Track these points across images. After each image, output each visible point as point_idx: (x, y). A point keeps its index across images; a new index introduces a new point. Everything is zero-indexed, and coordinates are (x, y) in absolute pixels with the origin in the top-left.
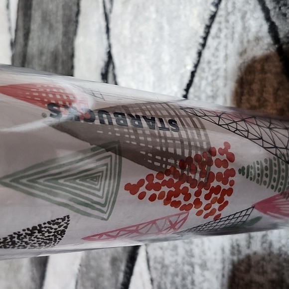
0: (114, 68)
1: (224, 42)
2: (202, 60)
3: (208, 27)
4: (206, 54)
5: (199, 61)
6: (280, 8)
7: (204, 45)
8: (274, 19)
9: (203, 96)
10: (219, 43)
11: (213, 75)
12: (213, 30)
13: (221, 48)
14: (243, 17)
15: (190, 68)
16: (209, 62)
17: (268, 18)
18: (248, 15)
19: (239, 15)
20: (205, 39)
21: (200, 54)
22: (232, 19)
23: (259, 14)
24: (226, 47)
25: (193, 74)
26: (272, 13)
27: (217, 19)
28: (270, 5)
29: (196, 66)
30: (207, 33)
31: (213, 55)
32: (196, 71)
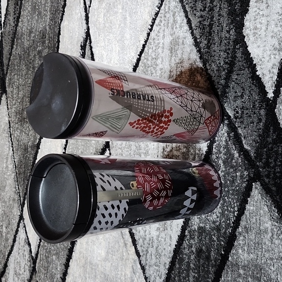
0: (91, 42)
1: (163, 28)
2: (150, 38)
3: (154, 20)
4: (152, 34)
5: (148, 39)
6: (193, 11)
7: (151, 30)
8: (190, 17)
9: (150, 58)
10: (160, 28)
11: (156, 46)
12: (157, 22)
13: (161, 31)
14: (174, 15)
15: (143, 42)
16: (154, 39)
17: (187, 16)
18: (177, 14)
19: (172, 13)
20: (152, 26)
21: (149, 35)
22: (168, 15)
23: (183, 14)
24: (164, 31)
25: (144, 46)
26: (189, 13)
27: (159, 15)
28: (188, 9)
29: (146, 42)
30: (153, 23)
31: (157, 35)
32: (146, 44)
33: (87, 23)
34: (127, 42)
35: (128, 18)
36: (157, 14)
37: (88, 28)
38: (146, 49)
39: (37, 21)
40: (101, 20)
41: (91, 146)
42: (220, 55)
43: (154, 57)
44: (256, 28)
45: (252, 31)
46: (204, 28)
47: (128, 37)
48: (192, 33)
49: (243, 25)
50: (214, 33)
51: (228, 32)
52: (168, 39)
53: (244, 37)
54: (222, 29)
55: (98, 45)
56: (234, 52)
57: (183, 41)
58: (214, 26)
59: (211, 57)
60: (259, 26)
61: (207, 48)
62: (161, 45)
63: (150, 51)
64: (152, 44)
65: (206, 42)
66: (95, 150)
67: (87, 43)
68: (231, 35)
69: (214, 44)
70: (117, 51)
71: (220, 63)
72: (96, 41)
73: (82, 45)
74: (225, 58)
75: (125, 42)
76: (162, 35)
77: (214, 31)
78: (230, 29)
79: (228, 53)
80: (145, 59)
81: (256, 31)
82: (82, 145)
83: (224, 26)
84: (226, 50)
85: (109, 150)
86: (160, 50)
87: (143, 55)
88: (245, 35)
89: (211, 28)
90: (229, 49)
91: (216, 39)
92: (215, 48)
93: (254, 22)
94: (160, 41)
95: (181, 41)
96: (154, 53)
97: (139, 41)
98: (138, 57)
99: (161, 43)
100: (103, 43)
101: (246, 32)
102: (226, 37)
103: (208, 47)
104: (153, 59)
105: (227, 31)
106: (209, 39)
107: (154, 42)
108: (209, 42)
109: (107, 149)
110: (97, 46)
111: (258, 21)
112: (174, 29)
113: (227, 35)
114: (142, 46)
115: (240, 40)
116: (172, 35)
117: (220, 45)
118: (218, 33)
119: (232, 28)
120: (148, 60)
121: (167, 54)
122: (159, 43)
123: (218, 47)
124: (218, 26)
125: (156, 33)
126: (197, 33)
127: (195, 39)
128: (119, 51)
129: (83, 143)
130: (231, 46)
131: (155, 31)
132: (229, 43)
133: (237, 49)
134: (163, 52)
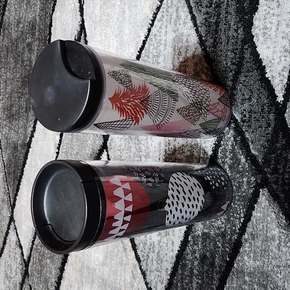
1: (165, 24)
2: (151, 34)
3: (156, 14)
4: (153, 30)
5: (148, 34)
6: (198, 7)
7: (152, 25)
8: (194, 13)
9: (151, 56)
10: (162, 24)
11: (157, 43)
12: (158, 16)
13: (163, 27)
14: (177, 10)
15: (143, 38)
16: (155, 35)
17: (191, 12)
18: (180, 9)
19: (175, 9)
20: (153, 21)
21: (149, 30)
22: (170, 10)
23: (186, 9)
24: (166, 27)
25: (144, 42)
26: (193, 9)
27: (161, 9)
28: (192, 5)
29: (147, 37)
30: (155, 18)
31: (158, 31)
32: (146, 40)
33: (82, 15)
34: (126, 38)
35: (127, 11)
36: (158, 8)
37: (83, 21)
38: (146, 46)
39: (26, 10)
40: (97, 12)
41: (87, 146)
42: (226, 55)
43: (155, 54)
44: (266, 28)
45: (262, 31)
46: (210, 25)
47: (127, 31)
48: (197, 30)
49: (252, 24)
50: (221, 32)
51: (236, 31)
52: (171, 36)
53: (253, 37)
54: (230, 28)
55: (94, 39)
56: (242, 52)
57: (187, 38)
58: (220, 24)
59: (217, 56)
60: (269, 26)
61: (213, 47)
62: (163, 42)
63: (152, 47)
64: (153, 40)
65: (212, 41)
66: (91, 151)
67: (82, 37)
68: (239, 34)
69: (221, 43)
70: (115, 47)
71: (227, 64)
72: (92, 35)
73: (77, 38)
74: (232, 59)
75: (124, 37)
76: (164, 31)
77: (221, 30)
78: (238, 28)
79: (235, 53)
80: (146, 56)
81: (265, 31)
82: (77, 145)
83: (232, 24)
84: (233, 50)
85: (107, 151)
86: (162, 47)
87: (143, 52)
88: (253, 34)
89: (218, 26)
90: (237, 49)
91: (223, 38)
92: (222, 47)
93: (264, 22)
94: (162, 37)
95: (185, 39)
96: (156, 51)
97: (139, 37)
98: (138, 54)
99: (163, 40)
100: (100, 37)
101: (255, 31)
102: (234, 36)
103: (215, 46)
104: (154, 56)
105: (234, 30)
106: (215, 37)
107: (156, 39)
108: (215, 41)
109: (105, 150)
110: (93, 41)
111: (268, 20)
112: (178, 25)
113: (235, 34)
114: (142, 42)
115: (249, 40)
116: (175, 32)
117: (227, 44)
118: (225, 32)
119: (240, 27)
120: (148, 57)
121: (170, 52)
122: (161, 40)
123: (225, 46)
124: (225, 24)
125: (158, 28)
126: (202, 30)
127: (200, 37)
128: (117, 47)
129: (78, 143)
130: (239, 46)
131: (157, 27)
132: (237, 42)
133: (246, 49)
134: (165, 50)
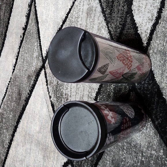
2: (74, 5)
4: (76, 3)
9: (74, 17)
11: (78, 10)
13: (82, 2)
15: (70, 7)
16: (77, 6)
21: (74, 3)
24: (84, 2)
25: (70, 10)
29: (72, 7)
31: (79, 3)
34: (60, 6)
38: (72, 11)
41: (33, 66)
42: (117, 19)
43: (76, 16)
44: (139, 6)
45: (137, 8)
46: (108, 3)
47: (61, 3)
48: (101, 5)
49: (132, 4)
50: (115, 6)
51: (123, 7)
52: (86, 7)
53: (132, 11)
54: (120, 5)
55: (41, 5)
56: (126, 19)
57: (95, 9)
58: (115, 2)
59: (112, 20)
60: (141, 5)
61: (109, 15)
62: (81, 10)
63: (74, 13)
64: (76, 9)
65: (109, 11)
66: (35, 69)
67: (33, 4)
68: (124, 9)
69: (114, 13)
70: (53, 11)
71: (117, 24)
72: (39, 3)
73: (30, 4)
74: (120, 22)
75: (59, 6)
76: (82, 4)
77: (115, 5)
78: (124, 5)
79: (122, 19)
80: (71, 17)
81: (139, 8)
82: (26, 65)
83: (121, 3)
84: (121, 17)
85: (45, 70)
86: (80, 13)
87: (69, 15)
88: (132, 9)
89: (113, 3)
90: (123, 17)
91: (116, 9)
92: (114, 15)
93: (138, 3)
94: (81, 7)
95: (94, 9)
96: (77, 15)
97: (68, 6)
98: (66, 16)
99: (81, 9)
100: (44, 5)
101: (133, 8)
102: (122, 9)
103: (111, 14)
104: (76, 17)
105: (122, 6)
106: (111, 9)
107: (77, 8)
108: (111, 11)
109: (43, 69)
110: (40, 6)
111: (141, 2)
112: (90, 1)
113: (123, 9)
114: (69, 9)
115: (130, 12)
116: (88, 5)
117: (118, 13)
118: (117, 7)
119: (125, 5)
120: (72, 18)
121: (85, 16)
122: (80, 9)
123: (116, 14)
124: (117, 3)
125: (79, 2)
126: (104, 5)
127: (103, 9)
128: (54, 11)
129: (27, 64)
130: (124, 15)
132: (123, 13)
133: (128, 17)
134: (82, 14)
